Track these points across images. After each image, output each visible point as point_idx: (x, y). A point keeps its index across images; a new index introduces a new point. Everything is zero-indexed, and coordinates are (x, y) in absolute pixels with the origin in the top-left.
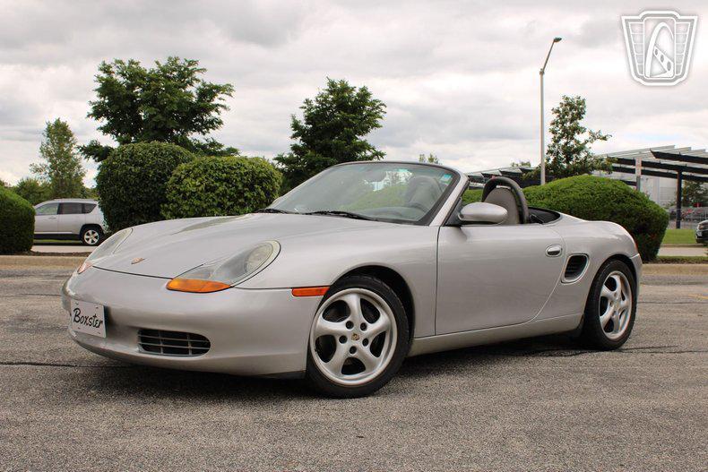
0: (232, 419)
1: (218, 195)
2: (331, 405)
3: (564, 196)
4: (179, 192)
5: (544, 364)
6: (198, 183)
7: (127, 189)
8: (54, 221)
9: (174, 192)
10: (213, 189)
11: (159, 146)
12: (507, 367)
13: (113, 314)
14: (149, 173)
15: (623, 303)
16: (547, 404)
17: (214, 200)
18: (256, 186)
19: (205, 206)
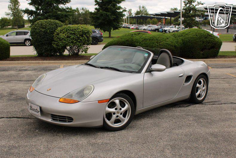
0: (81, 142)
1: (71, 39)
2: (111, 134)
3: (187, 36)
4: (58, 38)
5: (178, 111)
6: (64, 35)
7: (40, 36)
8: (14, 38)
9: (56, 38)
10: (69, 37)
11: (51, 21)
12: (166, 114)
13: (42, 109)
14: (48, 31)
15: (204, 88)
16: (177, 132)
17: (70, 41)
18: (84, 35)
19: (67, 43)
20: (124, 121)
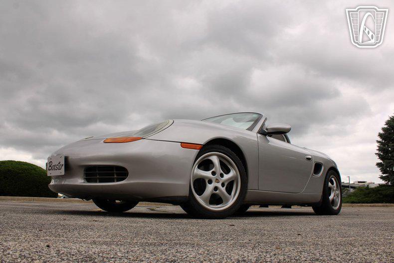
13: (70, 159)
20: (227, 201)
